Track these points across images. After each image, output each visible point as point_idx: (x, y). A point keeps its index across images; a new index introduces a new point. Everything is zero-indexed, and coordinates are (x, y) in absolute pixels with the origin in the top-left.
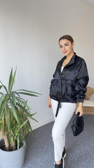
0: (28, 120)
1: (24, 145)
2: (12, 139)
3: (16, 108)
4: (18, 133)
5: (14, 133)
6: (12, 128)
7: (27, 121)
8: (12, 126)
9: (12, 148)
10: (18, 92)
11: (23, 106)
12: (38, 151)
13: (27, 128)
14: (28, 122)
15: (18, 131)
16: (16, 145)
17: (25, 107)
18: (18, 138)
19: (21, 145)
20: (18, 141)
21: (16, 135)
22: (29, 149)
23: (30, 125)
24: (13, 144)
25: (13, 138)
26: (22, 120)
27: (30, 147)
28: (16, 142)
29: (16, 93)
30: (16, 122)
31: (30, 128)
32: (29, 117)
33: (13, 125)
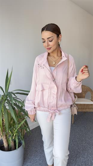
0: (26, 120)
1: (23, 144)
2: (10, 139)
3: (14, 109)
4: (16, 132)
5: (12, 133)
6: (10, 128)
7: (24, 120)
8: (10, 126)
9: (11, 148)
10: (14, 92)
11: (20, 105)
12: (37, 150)
13: (25, 128)
14: (26, 122)
15: (16, 131)
16: (15, 145)
17: (22, 107)
18: (17, 137)
19: (20, 144)
20: (17, 141)
21: (14, 135)
22: (27, 149)
23: (27, 125)
24: (12, 144)
25: (12, 138)
26: (20, 120)
27: (28, 146)
28: (15, 142)
29: (12, 93)
30: (14, 122)
31: (28, 127)
32: (27, 116)
33: (12, 125)
